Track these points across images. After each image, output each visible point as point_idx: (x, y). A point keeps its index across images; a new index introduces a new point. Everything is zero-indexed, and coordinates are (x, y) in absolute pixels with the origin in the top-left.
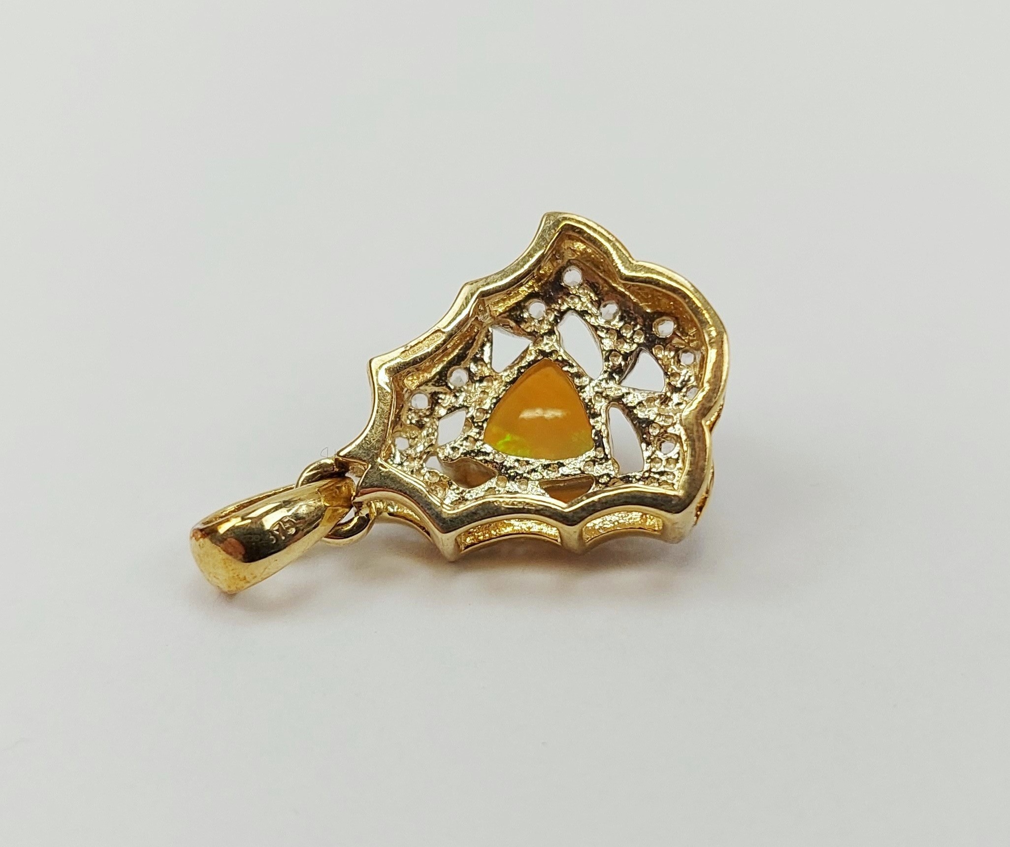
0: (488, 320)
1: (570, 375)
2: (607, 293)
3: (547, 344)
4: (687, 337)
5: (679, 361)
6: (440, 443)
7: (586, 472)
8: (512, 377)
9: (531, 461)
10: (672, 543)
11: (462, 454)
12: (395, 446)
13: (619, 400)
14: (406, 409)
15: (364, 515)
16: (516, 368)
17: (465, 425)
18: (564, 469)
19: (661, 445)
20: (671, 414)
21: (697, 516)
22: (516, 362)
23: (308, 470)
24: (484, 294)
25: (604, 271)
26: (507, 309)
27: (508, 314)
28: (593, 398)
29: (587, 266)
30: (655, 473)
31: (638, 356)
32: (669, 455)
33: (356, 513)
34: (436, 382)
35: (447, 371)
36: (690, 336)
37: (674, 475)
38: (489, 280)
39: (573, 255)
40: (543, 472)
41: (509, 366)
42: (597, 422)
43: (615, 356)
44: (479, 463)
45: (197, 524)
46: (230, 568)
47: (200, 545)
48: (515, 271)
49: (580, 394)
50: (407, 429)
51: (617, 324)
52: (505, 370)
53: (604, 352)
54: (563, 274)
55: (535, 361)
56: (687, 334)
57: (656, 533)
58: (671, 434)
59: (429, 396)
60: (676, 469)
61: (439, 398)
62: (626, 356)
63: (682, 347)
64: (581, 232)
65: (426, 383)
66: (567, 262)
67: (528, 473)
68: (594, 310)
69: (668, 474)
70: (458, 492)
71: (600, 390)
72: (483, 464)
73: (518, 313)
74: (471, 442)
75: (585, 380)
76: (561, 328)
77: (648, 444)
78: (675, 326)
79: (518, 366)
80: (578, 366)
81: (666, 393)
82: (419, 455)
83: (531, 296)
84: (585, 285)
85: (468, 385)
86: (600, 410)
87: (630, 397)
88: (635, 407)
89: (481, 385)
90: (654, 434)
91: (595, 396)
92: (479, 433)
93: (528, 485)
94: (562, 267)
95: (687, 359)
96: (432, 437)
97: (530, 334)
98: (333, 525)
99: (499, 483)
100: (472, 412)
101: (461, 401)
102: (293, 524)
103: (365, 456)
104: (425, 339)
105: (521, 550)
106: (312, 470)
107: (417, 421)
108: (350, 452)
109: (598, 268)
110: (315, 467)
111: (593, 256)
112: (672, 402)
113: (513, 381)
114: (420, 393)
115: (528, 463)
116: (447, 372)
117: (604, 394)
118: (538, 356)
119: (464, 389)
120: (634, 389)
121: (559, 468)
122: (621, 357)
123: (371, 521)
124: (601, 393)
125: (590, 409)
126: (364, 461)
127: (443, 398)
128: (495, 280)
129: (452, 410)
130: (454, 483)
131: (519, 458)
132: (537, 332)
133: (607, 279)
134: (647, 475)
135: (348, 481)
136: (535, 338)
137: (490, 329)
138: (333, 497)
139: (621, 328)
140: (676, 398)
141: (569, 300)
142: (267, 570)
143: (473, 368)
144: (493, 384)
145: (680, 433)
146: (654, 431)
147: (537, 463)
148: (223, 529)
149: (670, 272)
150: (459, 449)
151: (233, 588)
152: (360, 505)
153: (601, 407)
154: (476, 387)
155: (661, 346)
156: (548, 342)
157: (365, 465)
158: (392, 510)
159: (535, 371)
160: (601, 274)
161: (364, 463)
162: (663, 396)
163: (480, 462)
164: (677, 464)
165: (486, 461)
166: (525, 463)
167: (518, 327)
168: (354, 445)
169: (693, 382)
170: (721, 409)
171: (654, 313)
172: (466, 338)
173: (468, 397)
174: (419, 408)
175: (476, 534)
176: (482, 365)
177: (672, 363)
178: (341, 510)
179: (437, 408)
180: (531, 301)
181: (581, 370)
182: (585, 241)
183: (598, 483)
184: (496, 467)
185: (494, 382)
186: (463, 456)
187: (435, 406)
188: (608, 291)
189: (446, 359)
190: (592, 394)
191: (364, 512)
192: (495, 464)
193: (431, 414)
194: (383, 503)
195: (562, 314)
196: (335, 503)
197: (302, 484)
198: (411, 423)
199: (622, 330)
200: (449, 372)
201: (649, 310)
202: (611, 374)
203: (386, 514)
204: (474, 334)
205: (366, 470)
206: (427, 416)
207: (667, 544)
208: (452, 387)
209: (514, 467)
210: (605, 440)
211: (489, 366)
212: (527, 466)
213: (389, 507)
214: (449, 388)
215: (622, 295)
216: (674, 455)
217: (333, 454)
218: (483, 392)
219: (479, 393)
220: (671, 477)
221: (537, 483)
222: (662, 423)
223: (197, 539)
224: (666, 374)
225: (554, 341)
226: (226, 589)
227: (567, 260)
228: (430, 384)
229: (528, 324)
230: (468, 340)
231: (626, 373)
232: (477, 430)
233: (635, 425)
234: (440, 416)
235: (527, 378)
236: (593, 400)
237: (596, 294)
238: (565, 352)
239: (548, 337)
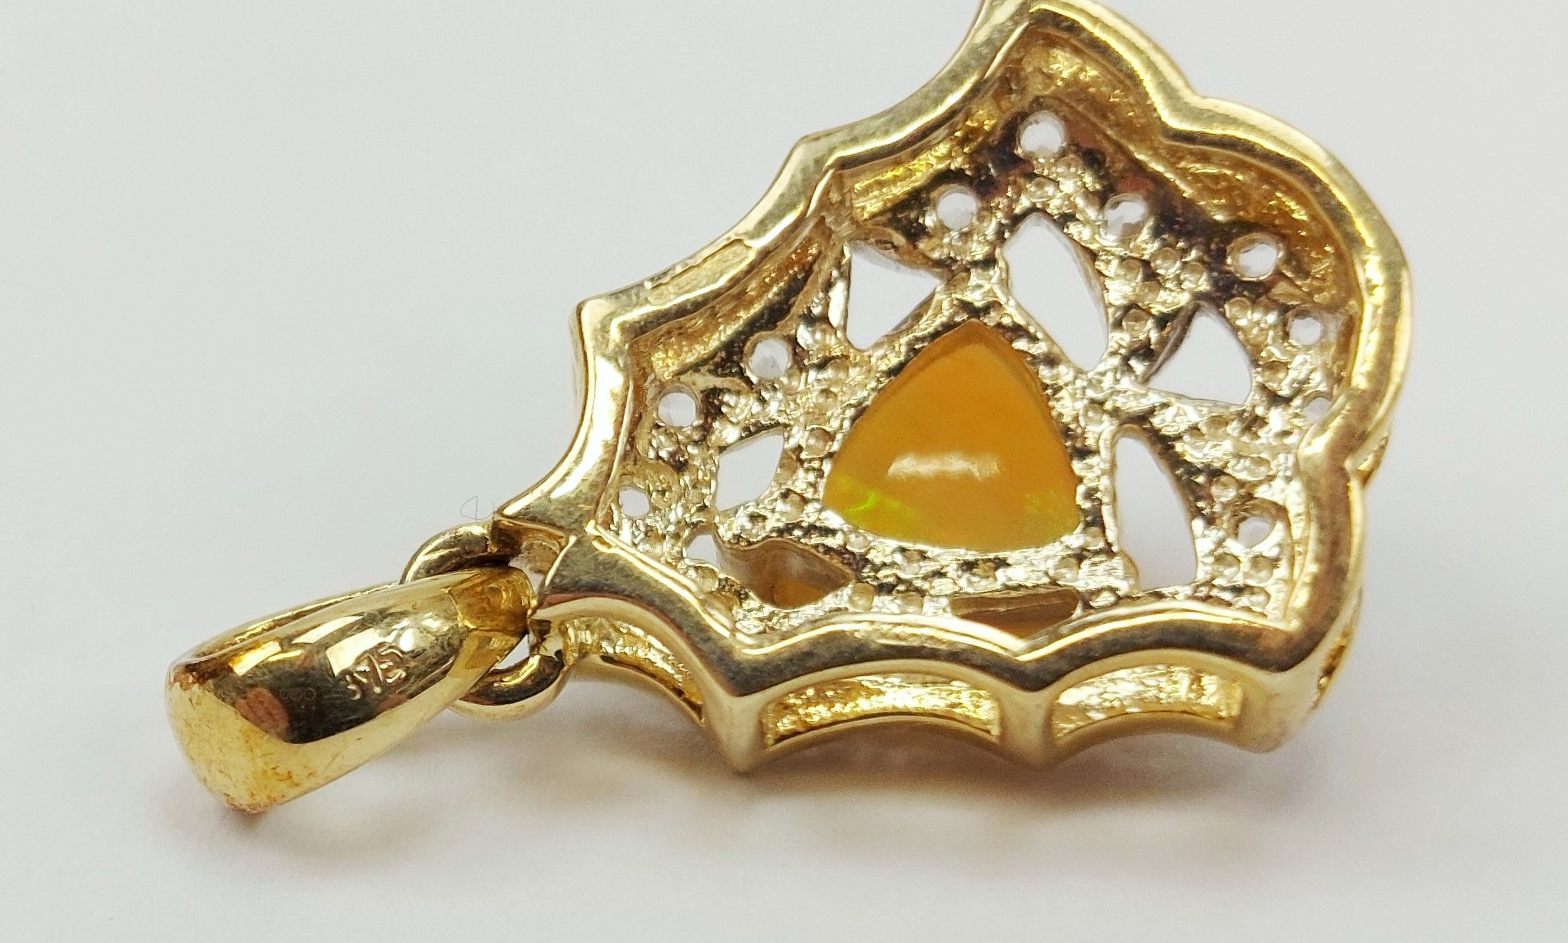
0: (845, 229)
1: (1029, 359)
2: (1122, 176)
3: (980, 286)
4: (1308, 281)
5: (1286, 335)
6: (722, 504)
7: (1059, 582)
8: (894, 361)
9: (932, 551)
10: (1258, 750)
11: (772, 531)
12: (619, 507)
13: (1142, 419)
14: (646, 423)
15: (552, 654)
16: (904, 340)
17: (781, 466)
18: (1010, 571)
19: (1237, 526)
20: (1264, 455)
21: (1322, 689)
22: (904, 327)
23: (430, 548)
24: (845, 164)
25: (1118, 125)
26: (889, 205)
27: (889, 215)
28: (1081, 412)
29: (1078, 112)
30: (1224, 589)
31: (1189, 319)
32: (1258, 549)
33: (534, 648)
34: (717, 365)
35: (744, 342)
36: (1314, 278)
37: (1268, 596)
38: (856, 132)
39: (1047, 87)
40: (959, 577)
41: (887, 336)
42: (1091, 467)
43: (1137, 319)
44: (812, 554)
45: (185, 654)
46: (258, 752)
47: (190, 700)
48: (919, 112)
49: (1051, 403)
50: (647, 472)
51: (1146, 245)
52: (878, 345)
53: (1111, 310)
54: (1021, 127)
55: (948, 326)
56: (1307, 275)
57: (1222, 724)
58: (1264, 501)
59: (700, 396)
60: (1272, 580)
61: (722, 403)
62: (1162, 321)
63: (1294, 303)
64: (1074, 28)
65: (696, 367)
66: (1032, 103)
67: (925, 578)
68: (1092, 213)
69: (1253, 593)
70: (760, 615)
71: (1099, 396)
72: (820, 555)
73: (913, 215)
74: (793, 504)
75: (1064, 373)
76: (1010, 253)
77: (1210, 521)
78: (1281, 254)
79: (911, 336)
80: (1048, 338)
81: (1254, 407)
82: (671, 528)
83: (945, 177)
84: (1071, 156)
85: (790, 376)
86: (1097, 441)
87: (1169, 414)
88: (1179, 437)
89: (820, 376)
90: (1223, 499)
91: (1086, 411)
92: (814, 485)
93: (922, 607)
94: (1019, 113)
95: (1305, 330)
96: (704, 491)
97: (939, 263)
98: (480, 670)
99: (856, 598)
100: (799, 436)
101: (773, 408)
102: (398, 660)
103: (563, 518)
104: (705, 260)
105: (898, 756)
106: (436, 549)
107: (672, 455)
108: (528, 508)
109: (1104, 117)
110: (444, 542)
111: (1092, 90)
112: (1266, 429)
113: (894, 372)
114: (679, 390)
115: (923, 556)
116: (744, 345)
117: (1108, 406)
118: (956, 314)
119: (781, 383)
120: (1180, 397)
121: (996, 569)
122: (1150, 323)
123: (565, 668)
124: (1101, 403)
125: (1074, 438)
126: (561, 528)
127: (732, 404)
128: (870, 132)
129: (753, 430)
130: (751, 594)
131: (905, 545)
132: (954, 261)
133: (1123, 142)
134: (1203, 591)
135: (514, 577)
136: (950, 275)
137: (846, 250)
138: (484, 610)
139: (1154, 256)
140: (1277, 418)
141: (1033, 189)
142: (339, 759)
143: (804, 335)
144: (848, 376)
145: (1285, 500)
146: (1226, 494)
147: (948, 557)
148: (243, 666)
149: (1280, 125)
150: (764, 518)
151: (261, 798)
152: (543, 629)
153: (1100, 434)
154: (809, 381)
155: (1244, 299)
156: (981, 282)
157: (562, 537)
158: (610, 650)
159: (946, 352)
160: (1109, 132)
161: (560, 533)
162: (1246, 415)
163: (814, 551)
164: (1276, 571)
165: (828, 550)
166: (916, 556)
167: (911, 247)
168: (537, 493)
169: (1319, 384)
170: (1383, 447)
171: (1232, 224)
172: (792, 268)
173: (791, 403)
174: (676, 424)
175: (801, 711)
176: (824, 331)
177: (1269, 341)
178: (497, 643)
179: (716, 425)
180: (942, 188)
181: (1056, 350)
182: (1083, 48)
183: (1087, 606)
184: (849, 564)
185: (851, 370)
186: (774, 534)
187: (714, 419)
188: (1125, 170)
189: (744, 315)
190: (1080, 405)
191: (552, 646)
192: (847, 556)
193: (704, 438)
194: (592, 633)
195: (1016, 221)
196: (489, 624)
197: (415, 578)
198: (658, 457)
199: (1155, 261)
200: (748, 344)
201: (1219, 217)
202: (1126, 359)
203: (596, 658)
204: (810, 258)
205: (562, 549)
206: (696, 443)
207: (1247, 755)
208: (754, 379)
209: (893, 564)
210: (1106, 511)
211: (839, 334)
212: (922, 564)
213: (604, 644)
214: (748, 381)
215: (1158, 180)
216: (1270, 549)
217: (488, 515)
218: (826, 392)
219: (815, 394)
220: (1261, 598)
221: (944, 602)
222: (1243, 476)
223: (185, 687)
224: (1255, 362)
225: (994, 280)
226: (244, 800)
227: (1031, 98)
228: (704, 369)
229: (935, 241)
230: (796, 273)
231: (1161, 358)
232: (811, 477)
233: (1178, 478)
234: (723, 444)
235: (927, 364)
236: (1081, 418)
237: (1099, 178)
238: (1019, 306)
239: (980, 271)
